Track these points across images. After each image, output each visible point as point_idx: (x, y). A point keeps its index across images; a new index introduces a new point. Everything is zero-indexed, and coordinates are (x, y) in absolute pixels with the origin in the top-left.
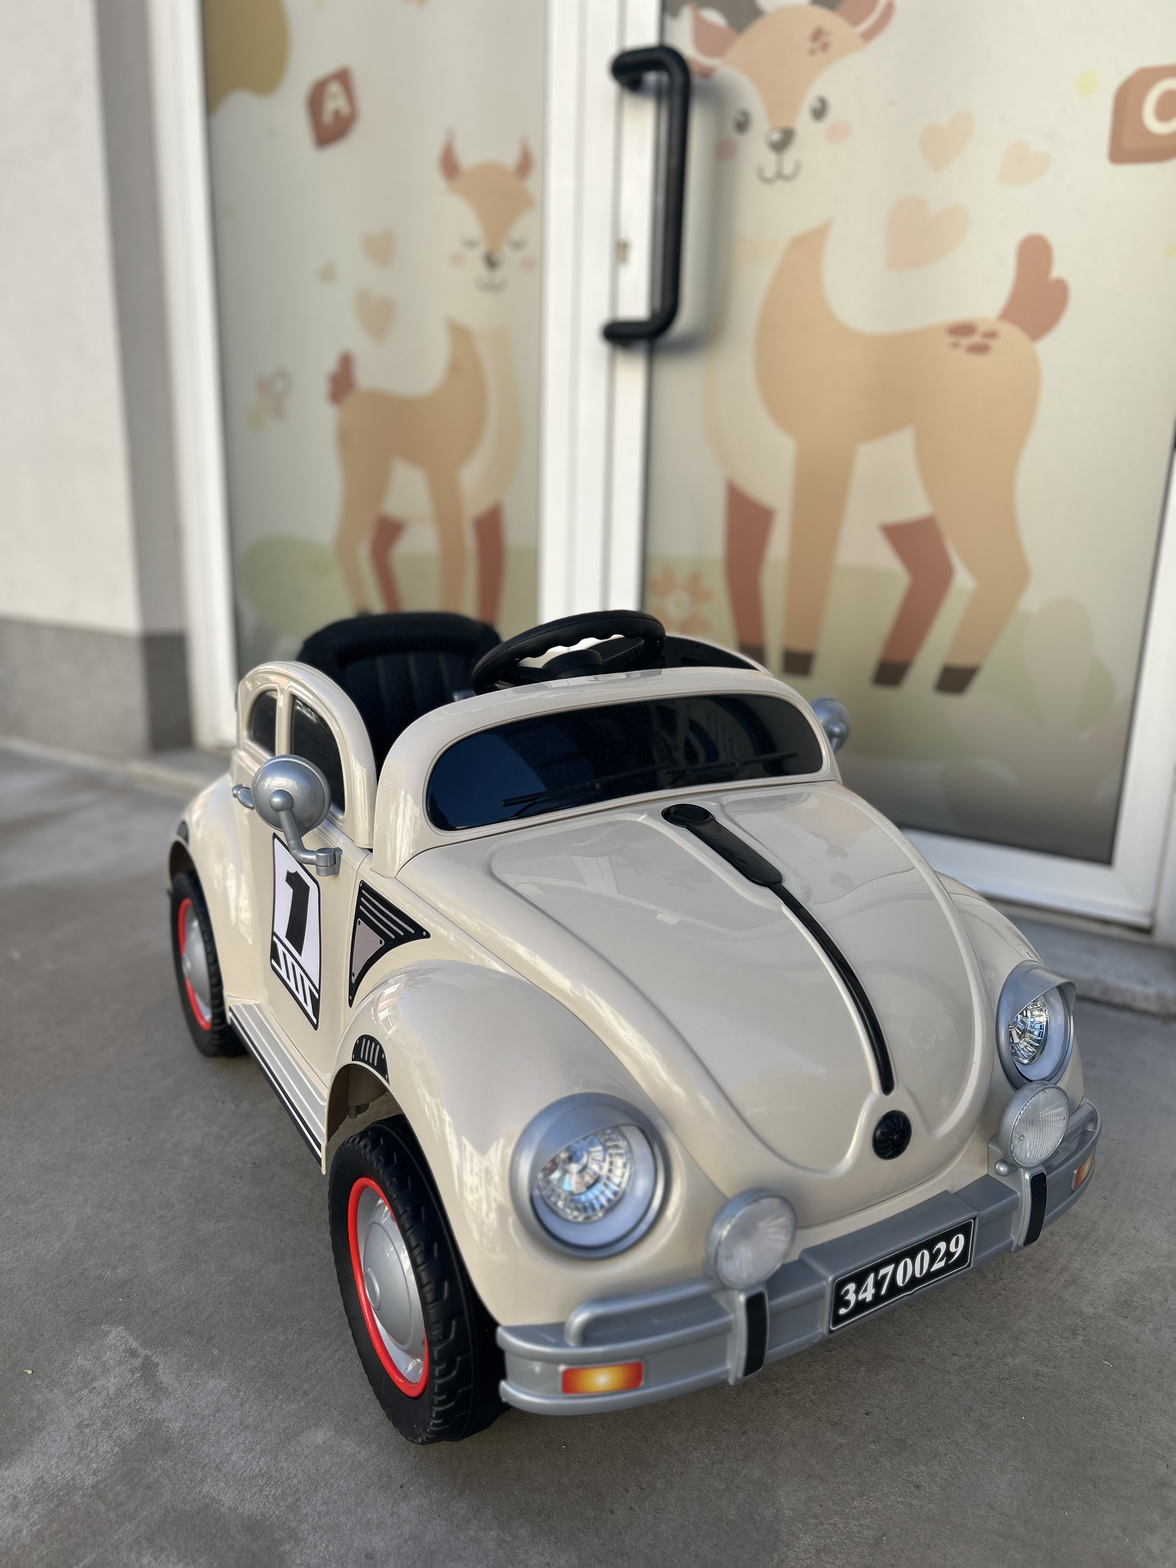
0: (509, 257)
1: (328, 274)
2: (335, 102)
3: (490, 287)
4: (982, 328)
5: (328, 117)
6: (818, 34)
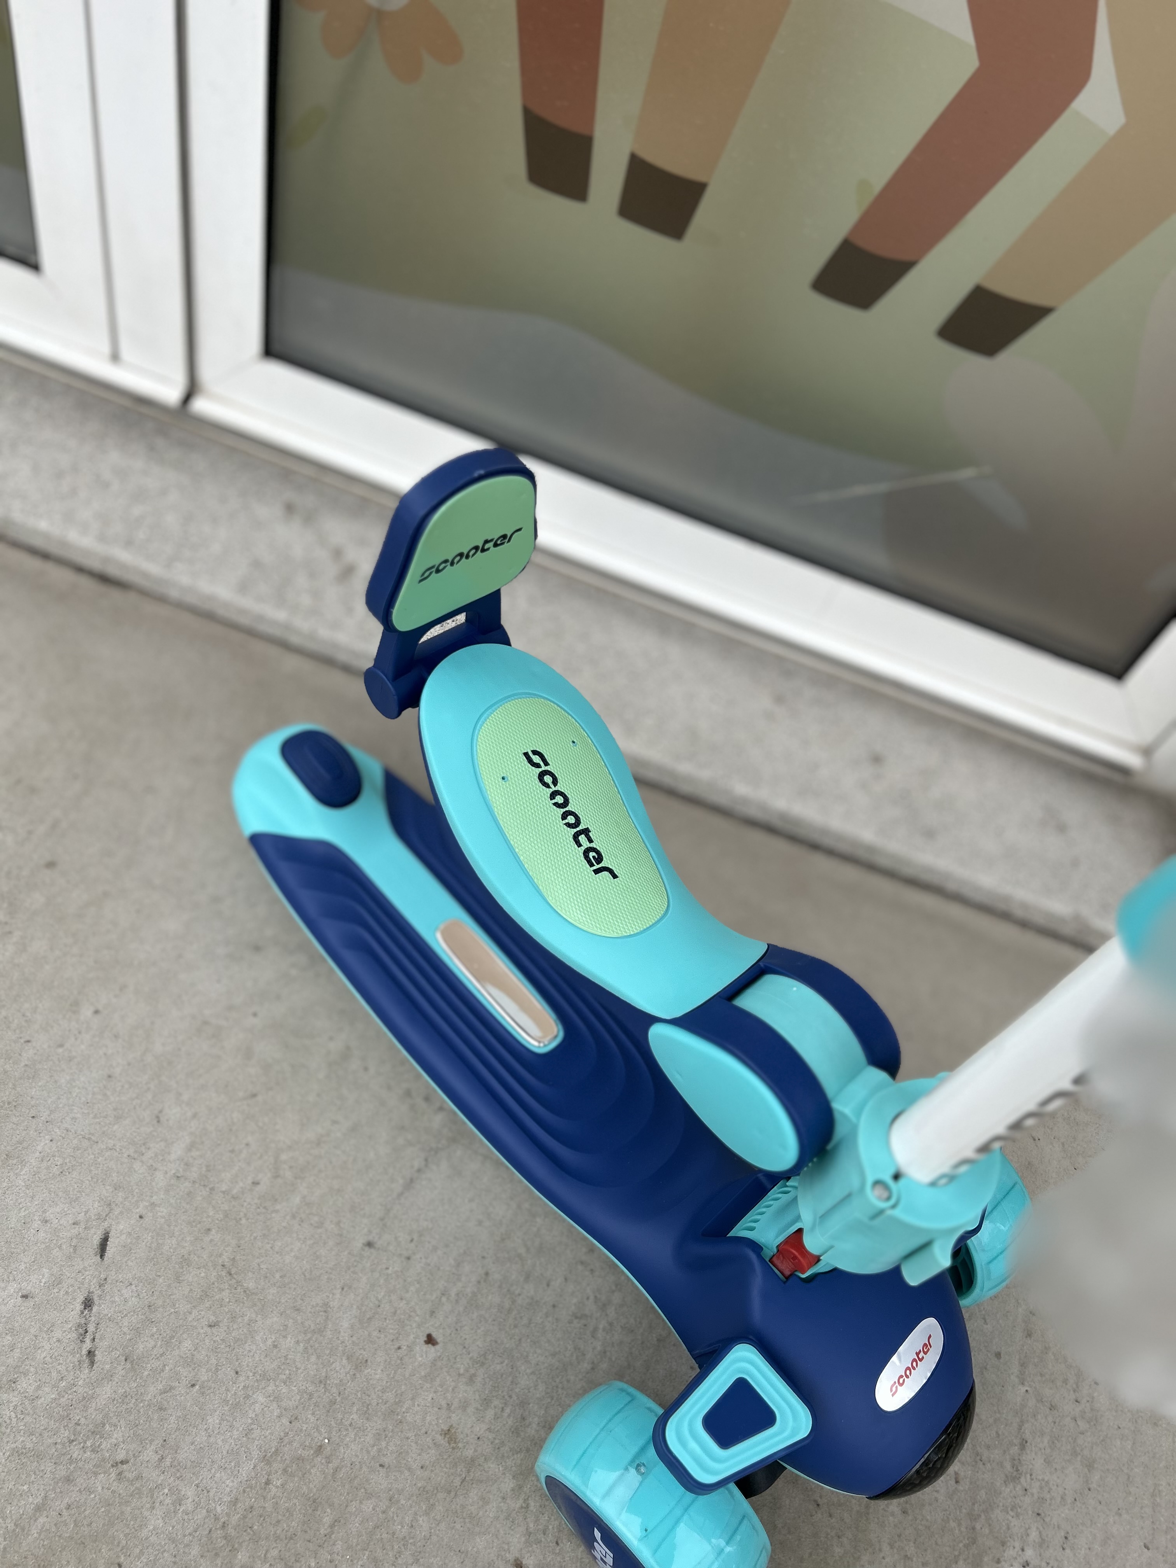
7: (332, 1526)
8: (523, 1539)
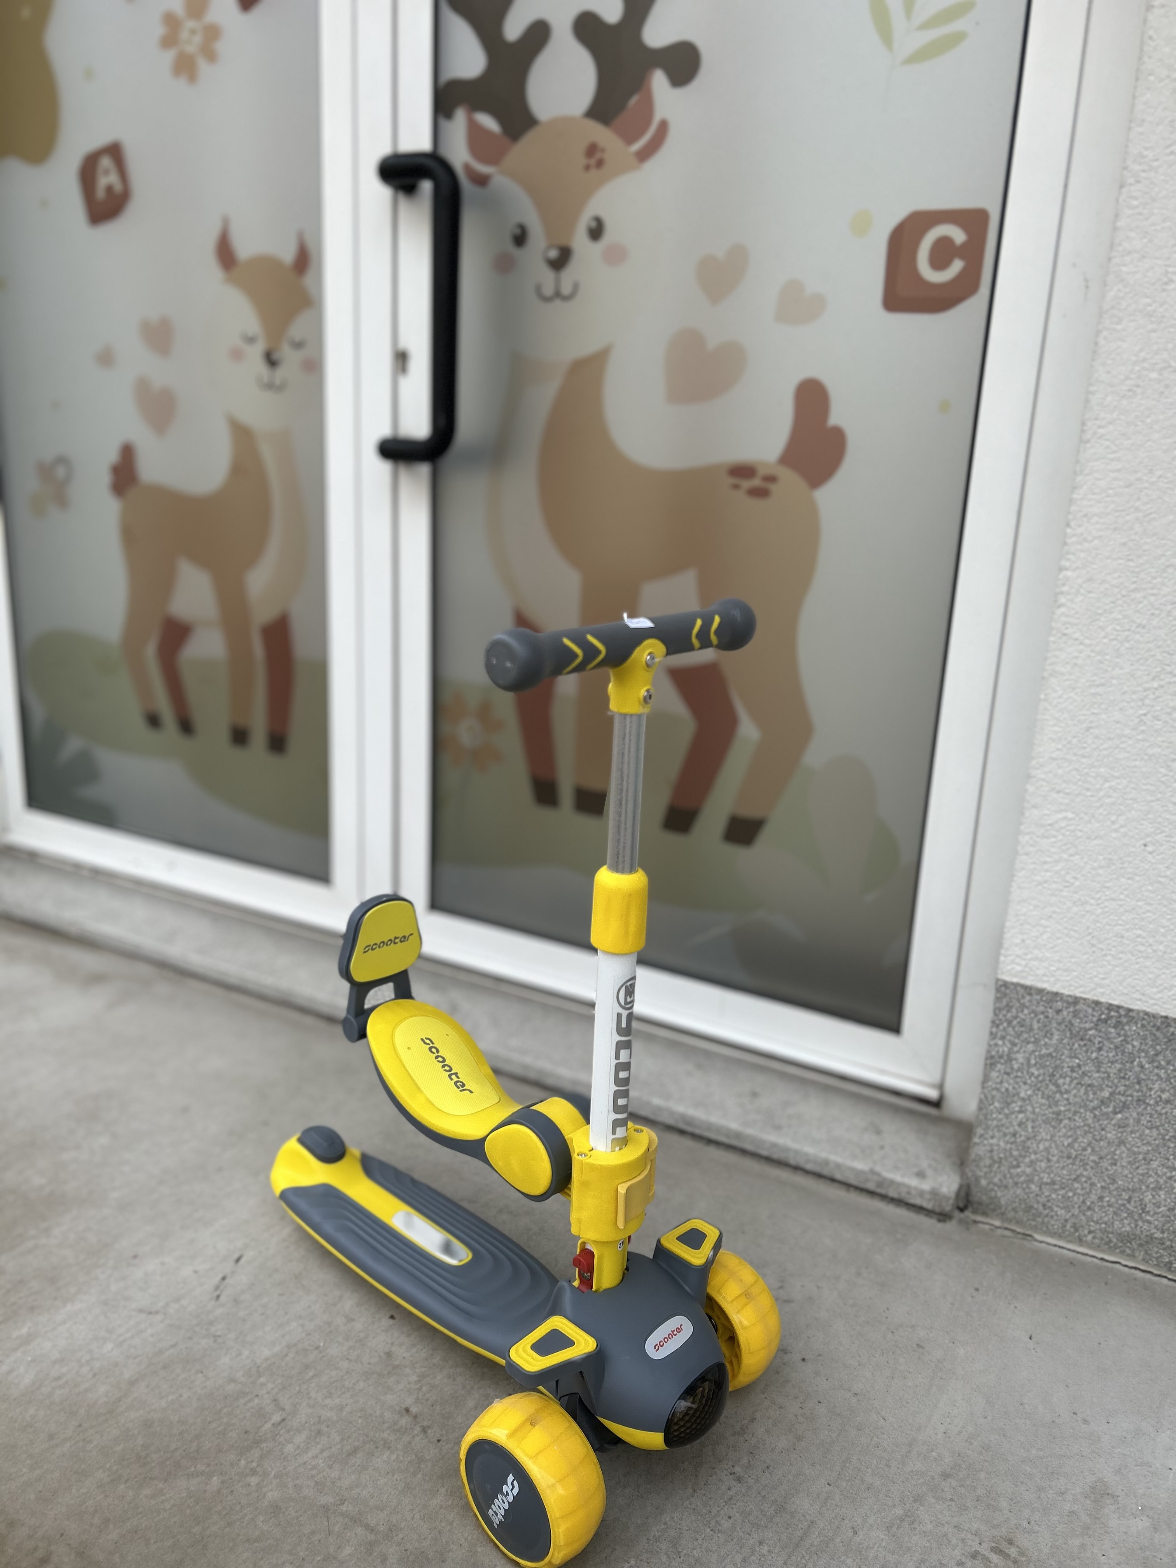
0: (289, 356)
1: (106, 358)
2: (107, 178)
3: (270, 386)
4: (762, 472)
5: (100, 193)
6: (592, 150)
7: (312, 1377)
8: (414, 1400)
